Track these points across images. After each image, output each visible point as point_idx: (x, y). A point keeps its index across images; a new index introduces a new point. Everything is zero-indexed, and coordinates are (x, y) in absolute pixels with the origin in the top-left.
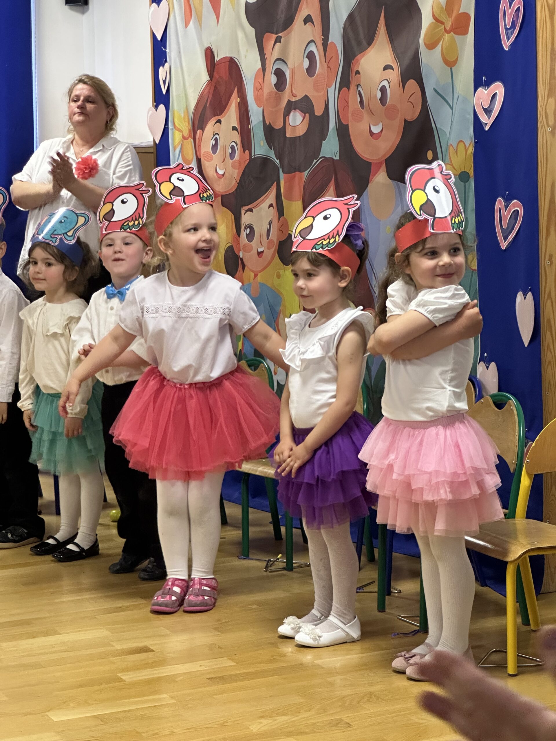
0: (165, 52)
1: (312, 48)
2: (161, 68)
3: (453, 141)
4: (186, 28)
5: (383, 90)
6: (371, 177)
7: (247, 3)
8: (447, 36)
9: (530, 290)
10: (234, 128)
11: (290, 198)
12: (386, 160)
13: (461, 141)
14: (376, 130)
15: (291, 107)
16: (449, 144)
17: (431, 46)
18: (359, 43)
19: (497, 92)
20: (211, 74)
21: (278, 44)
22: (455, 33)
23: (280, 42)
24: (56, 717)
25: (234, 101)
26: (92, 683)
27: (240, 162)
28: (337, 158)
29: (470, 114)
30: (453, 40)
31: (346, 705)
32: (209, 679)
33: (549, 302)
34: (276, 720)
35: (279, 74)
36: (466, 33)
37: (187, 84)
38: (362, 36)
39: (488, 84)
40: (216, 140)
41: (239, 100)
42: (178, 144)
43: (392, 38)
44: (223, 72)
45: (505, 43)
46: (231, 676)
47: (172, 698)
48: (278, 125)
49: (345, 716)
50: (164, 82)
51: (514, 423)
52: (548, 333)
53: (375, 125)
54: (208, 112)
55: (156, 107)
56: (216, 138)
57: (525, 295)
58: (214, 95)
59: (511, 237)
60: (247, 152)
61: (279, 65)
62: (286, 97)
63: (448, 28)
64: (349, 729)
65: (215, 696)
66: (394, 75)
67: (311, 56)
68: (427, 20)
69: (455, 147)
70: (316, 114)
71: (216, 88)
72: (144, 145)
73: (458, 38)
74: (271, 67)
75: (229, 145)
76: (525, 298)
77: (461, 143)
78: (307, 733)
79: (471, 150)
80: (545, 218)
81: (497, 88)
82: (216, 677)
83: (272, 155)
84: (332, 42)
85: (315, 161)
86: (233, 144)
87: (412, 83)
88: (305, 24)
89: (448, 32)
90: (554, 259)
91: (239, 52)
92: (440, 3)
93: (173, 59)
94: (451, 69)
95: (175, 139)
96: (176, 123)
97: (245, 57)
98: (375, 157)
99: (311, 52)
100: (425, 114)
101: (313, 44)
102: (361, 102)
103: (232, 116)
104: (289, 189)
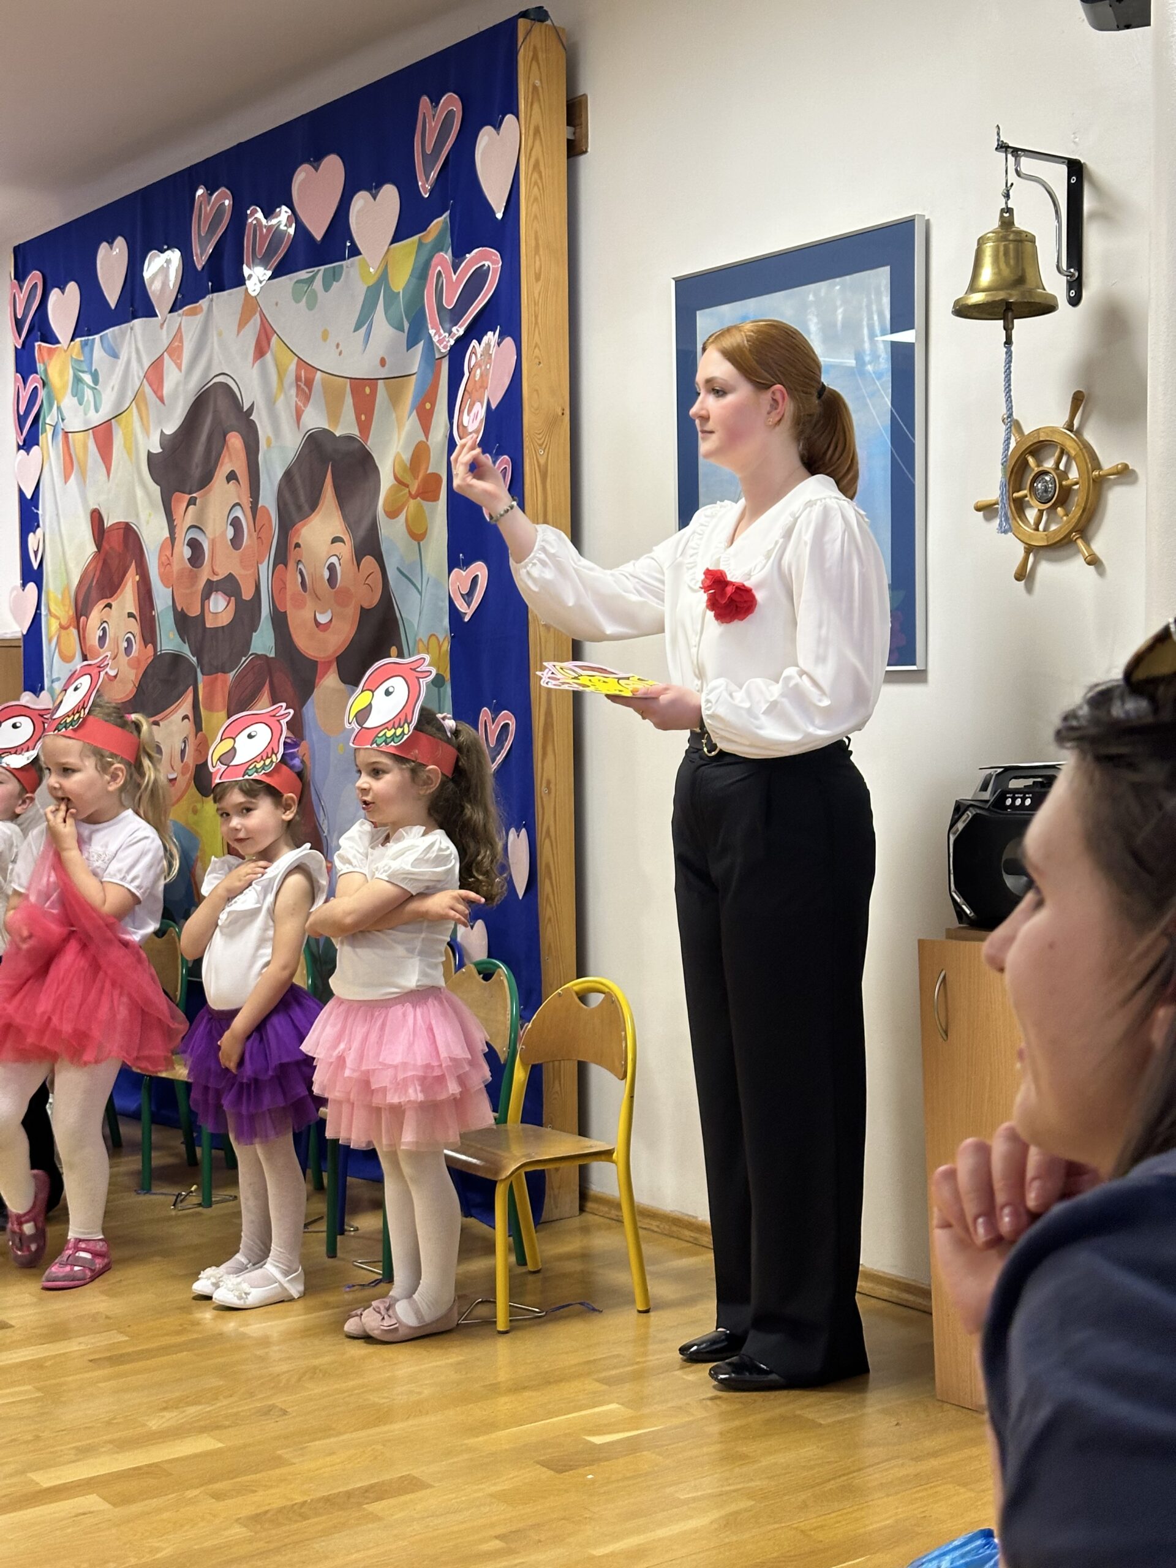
0: (37, 514)
1: (238, 513)
2: (31, 535)
3: (423, 635)
4: (66, 483)
5: (332, 568)
6: (317, 681)
7: (150, 455)
8: (412, 502)
9: (525, 826)
10: (130, 615)
11: (210, 708)
12: (337, 658)
13: (434, 635)
14: (323, 619)
15: (211, 588)
16: (417, 639)
17: (392, 514)
18: (299, 508)
19: (479, 573)
20: (99, 543)
21: (191, 507)
22: (423, 499)
23: (195, 504)
25: (132, 579)
27: (139, 659)
28: (272, 655)
29: (443, 601)
30: (420, 508)
31: (281, 1385)
32: (91, 1361)
33: (547, 842)
34: (184, 1412)
35: (194, 545)
36: (435, 498)
37: (68, 556)
38: (302, 498)
39: (466, 564)
40: (104, 630)
41: (137, 578)
42: (54, 635)
43: (343, 502)
44: (115, 542)
47: (38, 1389)
48: (194, 612)
49: (279, 1401)
50: (36, 553)
51: (505, 999)
52: (547, 882)
53: (322, 613)
54: (95, 593)
55: (24, 585)
56: (104, 627)
57: (518, 831)
58: (102, 571)
59: (500, 758)
60: (150, 646)
61: (193, 534)
62: (205, 574)
63: (413, 493)
64: (284, 1417)
65: (100, 1385)
66: (346, 550)
67: (236, 523)
68: (386, 481)
69: (426, 643)
70: (244, 598)
71: (105, 562)
72: (8, 636)
73: (424, 503)
74: (182, 537)
75: (122, 637)
76: (518, 836)
77: (433, 639)
78: (226, 1427)
79: (446, 646)
80: (541, 734)
81: (479, 569)
82: (100, 1359)
83: (186, 650)
84: (263, 507)
85: (244, 659)
86: (129, 635)
87: (369, 561)
88: (228, 482)
89: (414, 497)
90: (552, 786)
91: (137, 516)
92: (403, 461)
93: (47, 523)
94: (419, 544)
95: (50, 628)
96: (53, 610)
97: (148, 523)
98: (322, 655)
99: (236, 519)
100: (387, 599)
101: (238, 507)
102: (303, 583)
103: (127, 599)
104: (210, 695)
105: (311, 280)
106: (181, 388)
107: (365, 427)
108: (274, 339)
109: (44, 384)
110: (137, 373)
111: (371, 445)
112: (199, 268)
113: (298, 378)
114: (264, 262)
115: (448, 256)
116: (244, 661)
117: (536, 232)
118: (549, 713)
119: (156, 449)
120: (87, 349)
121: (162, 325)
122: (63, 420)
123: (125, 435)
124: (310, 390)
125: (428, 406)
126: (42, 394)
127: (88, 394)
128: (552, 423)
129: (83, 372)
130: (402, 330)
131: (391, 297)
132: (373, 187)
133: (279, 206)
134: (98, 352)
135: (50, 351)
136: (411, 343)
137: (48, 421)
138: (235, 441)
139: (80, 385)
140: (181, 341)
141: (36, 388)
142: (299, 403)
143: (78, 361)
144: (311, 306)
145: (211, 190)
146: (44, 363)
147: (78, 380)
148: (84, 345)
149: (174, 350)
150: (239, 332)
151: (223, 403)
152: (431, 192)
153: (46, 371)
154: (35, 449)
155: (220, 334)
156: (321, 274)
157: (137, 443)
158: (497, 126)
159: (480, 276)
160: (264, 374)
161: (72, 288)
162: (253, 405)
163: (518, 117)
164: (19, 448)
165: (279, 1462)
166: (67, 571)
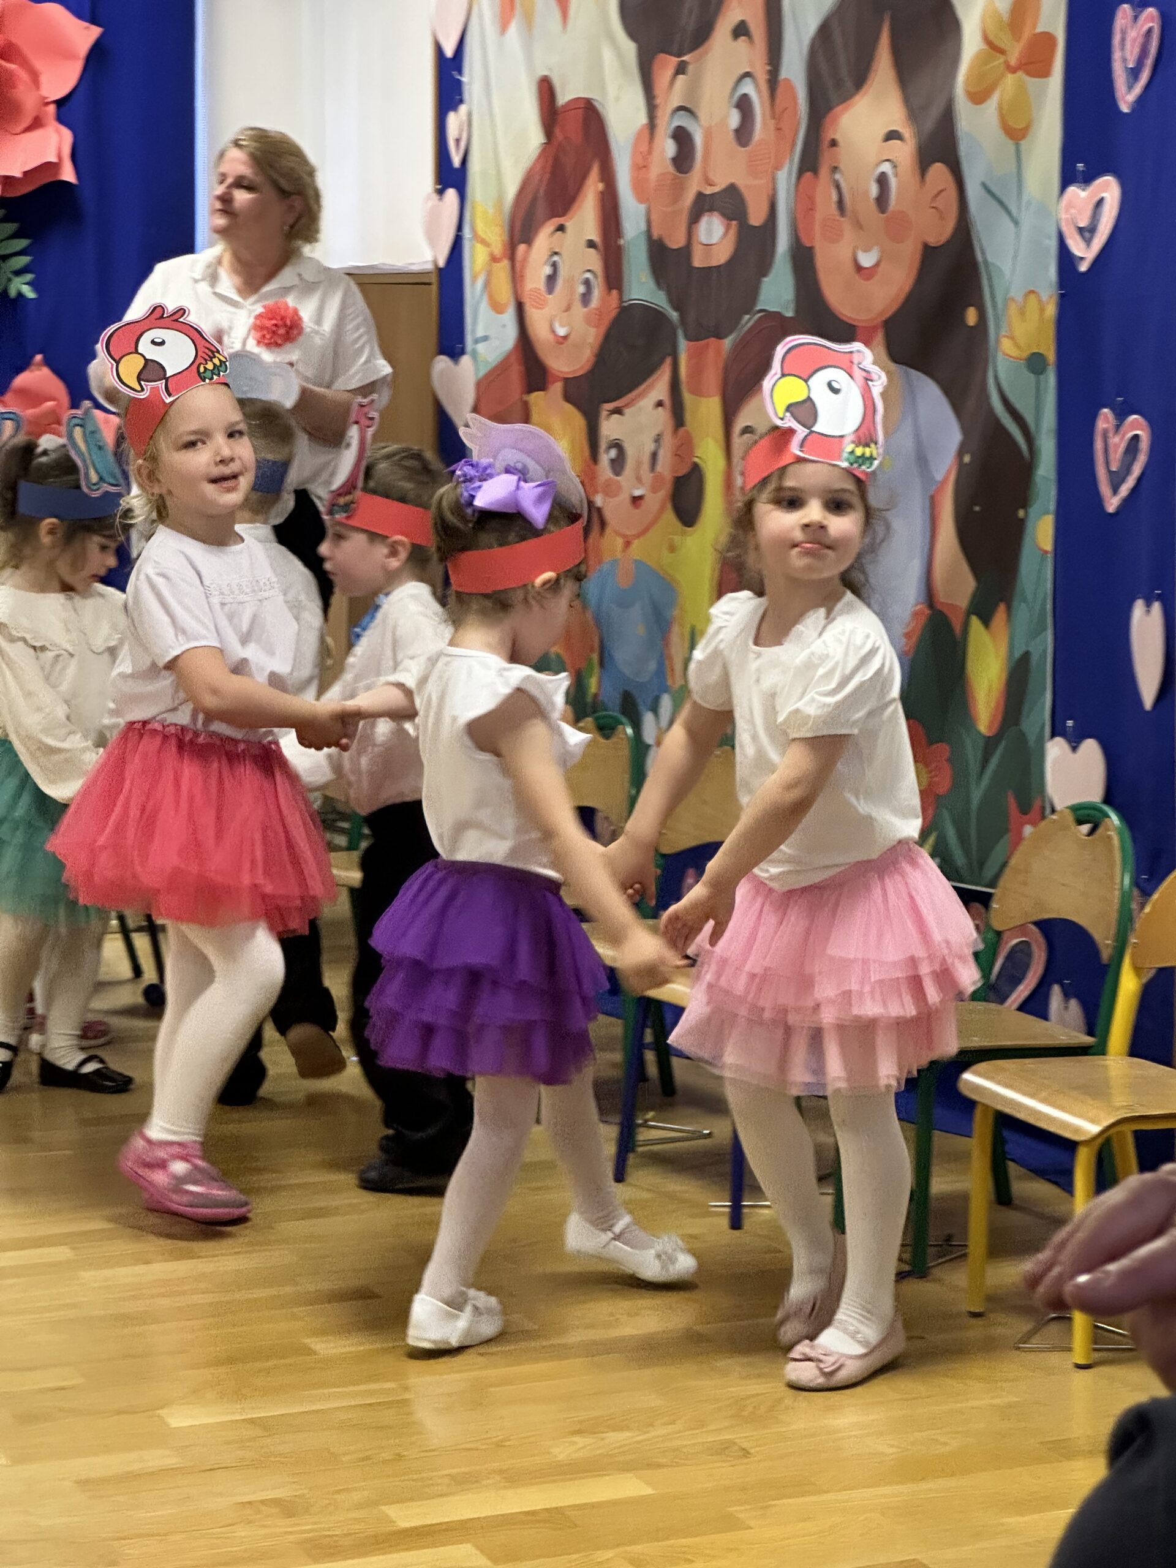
0: (461, 82)
1: (748, 88)
2: (451, 114)
3: (1017, 292)
4: (502, 34)
5: (882, 180)
8: (1010, 76)
9: (1159, 598)
10: (591, 244)
11: (697, 392)
12: (886, 322)
13: (1033, 291)
14: (867, 260)
15: (703, 205)
16: (1009, 296)
17: (978, 97)
18: (839, 84)
19: (1104, 195)
20: (548, 130)
21: (681, 77)
22: (1028, 73)
23: (685, 73)
24: (178, 1419)
25: (593, 187)
27: (599, 312)
28: (791, 313)
29: (1049, 238)
30: (1021, 89)
34: (603, 1439)
35: (682, 137)
36: (1044, 72)
37: (501, 151)
38: (844, 71)
39: (1087, 179)
40: (554, 265)
41: (600, 189)
42: (481, 271)
44: (571, 129)
45: (1123, 99)
48: (677, 241)
49: (741, 1436)
50: (458, 141)
53: (867, 250)
54: (541, 208)
55: (440, 192)
56: (555, 262)
57: (1148, 606)
58: (552, 173)
59: (1125, 489)
60: (614, 292)
61: (681, 120)
62: (694, 185)
63: (1013, 62)
64: (746, 1461)
66: (905, 152)
67: (744, 105)
68: (971, 43)
69: (1020, 303)
70: (751, 222)
71: (557, 159)
74: (666, 124)
75: (580, 276)
76: (1148, 612)
77: (1032, 297)
78: (659, 1466)
79: (1051, 310)
81: (1107, 189)
84: (787, 80)
85: (747, 318)
86: (588, 275)
87: (939, 171)
88: (735, 39)
89: (1013, 70)
91: (603, 89)
92: (996, 12)
93: (474, 96)
94: (1017, 145)
95: (475, 259)
96: (480, 232)
97: (617, 100)
98: (864, 317)
99: (745, 98)
100: (964, 232)
101: (748, 80)
102: (840, 203)
103: (586, 219)
104: (697, 371)
116: (748, 321)
165: (730, 1523)
166: (499, 173)
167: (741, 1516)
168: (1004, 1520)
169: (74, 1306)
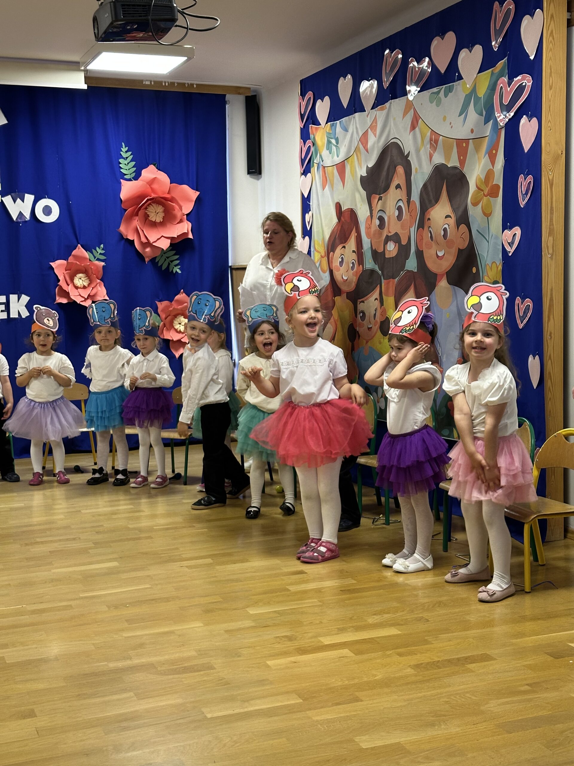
0: (310, 205)
1: (401, 204)
2: (307, 214)
3: (489, 262)
4: (323, 190)
5: (445, 230)
6: (437, 283)
7: (361, 177)
8: (485, 199)
9: (537, 354)
10: (354, 251)
11: (387, 295)
12: (446, 272)
13: (494, 262)
14: (440, 254)
15: (388, 239)
16: (486, 264)
17: (475, 204)
18: (430, 201)
19: (516, 232)
20: (339, 218)
21: (380, 201)
22: (490, 197)
23: (382, 200)
24: (252, 611)
25: (354, 235)
26: (272, 591)
27: (356, 272)
28: (416, 271)
29: (499, 245)
30: (489, 201)
31: (426, 608)
32: (341, 591)
33: (550, 361)
34: (383, 616)
35: (381, 219)
36: (497, 196)
37: (324, 225)
38: (432, 197)
39: (510, 228)
40: (342, 258)
41: (356, 235)
42: (318, 261)
43: (451, 198)
44: (346, 218)
45: (522, 203)
46: (354, 589)
47: (320, 601)
48: (380, 250)
49: (425, 615)
50: (309, 222)
51: (528, 437)
52: (549, 381)
53: (440, 251)
54: (337, 241)
55: (304, 238)
56: (342, 257)
57: (534, 357)
58: (341, 231)
59: (525, 321)
60: (361, 266)
61: (380, 214)
62: (385, 233)
64: (428, 623)
66: (452, 221)
67: (400, 209)
68: (472, 188)
69: (490, 266)
70: (403, 244)
71: (342, 226)
73: (491, 199)
74: (376, 215)
75: (350, 261)
76: (534, 359)
77: (494, 264)
78: (402, 625)
79: (500, 267)
80: (547, 311)
81: (517, 231)
82: (345, 590)
83: (377, 268)
84: (413, 201)
85: (402, 272)
86: (353, 261)
87: (463, 227)
88: (396, 189)
89: (486, 196)
90: (553, 335)
91: (356, 205)
92: (480, 178)
93: (314, 209)
94: (488, 218)
96: (316, 248)
97: (360, 208)
98: (439, 271)
99: (400, 206)
100: (471, 245)
101: (401, 201)
102: (431, 237)
103: (352, 244)
104: (387, 289)
105: (438, 93)
106: (376, 145)
107: (462, 162)
108: (420, 120)
109: (314, 144)
110: (356, 138)
111: (465, 171)
112: (385, 88)
113: (431, 140)
114: (417, 84)
115: (506, 79)
117: (551, 66)
118: (551, 300)
119: (365, 174)
120: (333, 127)
121: (368, 116)
122: (322, 161)
123: (351, 167)
124: (437, 145)
125: (494, 152)
126: (312, 149)
127: (334, 148)
128: (556, 158)
129: (332, 138)
130: (481, 114)
131: (477, 99)
132: (470, 46)
133: (425, 57)
134: (339, 129)
135: (316, 129)
136: (486, 121)
137: (315, 162)
138: (400, 170)
139: (330, 145)
140: (376, 123)
141: (310, 146)
142: (432, 152)
143: (329, 133)
144: (438, 105)
145: (392, 51)
146: (313, 135)
147: (329, 142)
148: (332, 126)
149: (373, 127)
150: (403, 118)
151: (395, 152)
152: (499, 47)
153: (314, 138)
154: (309, 174)
155: (394, 119)
156: (443, 89)
157: (356, 171)
158: (532, 15)
159: (521, 89)
160: (415, 138)
161: (327, 99)
162: (409, 152)
163: (543, 11)
164: (302, 174)
165: (426, 642)
166: (323, 231)
167: (430, 640)
168: (511, 641)
169: (215, 577)
